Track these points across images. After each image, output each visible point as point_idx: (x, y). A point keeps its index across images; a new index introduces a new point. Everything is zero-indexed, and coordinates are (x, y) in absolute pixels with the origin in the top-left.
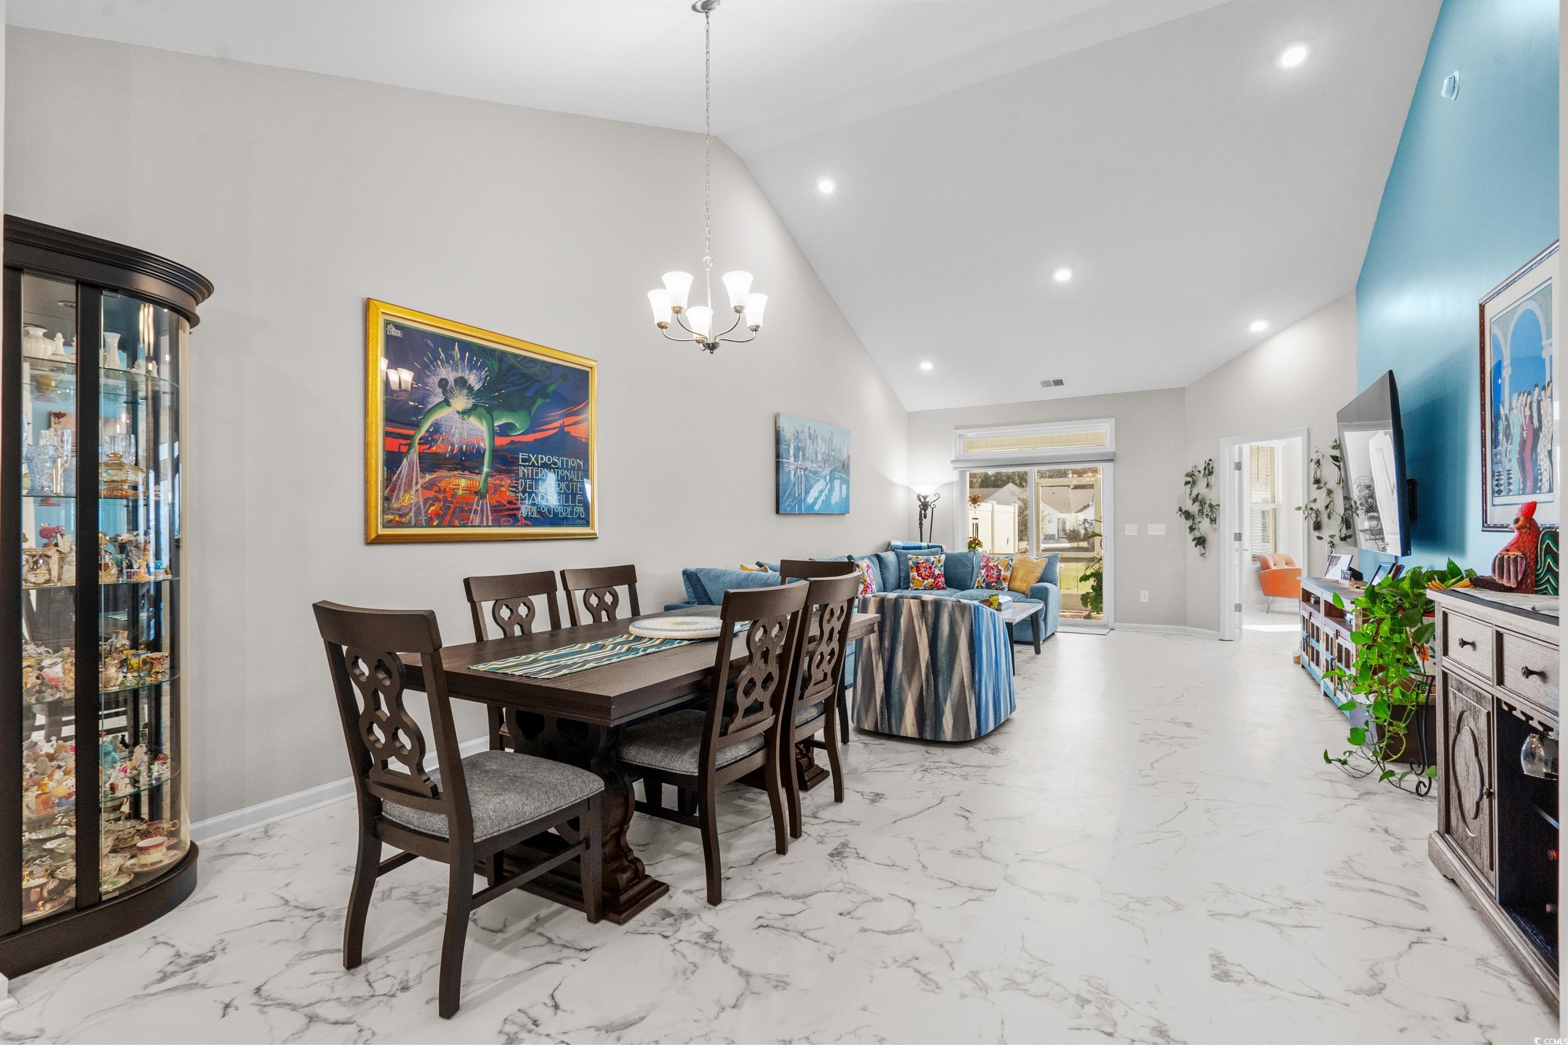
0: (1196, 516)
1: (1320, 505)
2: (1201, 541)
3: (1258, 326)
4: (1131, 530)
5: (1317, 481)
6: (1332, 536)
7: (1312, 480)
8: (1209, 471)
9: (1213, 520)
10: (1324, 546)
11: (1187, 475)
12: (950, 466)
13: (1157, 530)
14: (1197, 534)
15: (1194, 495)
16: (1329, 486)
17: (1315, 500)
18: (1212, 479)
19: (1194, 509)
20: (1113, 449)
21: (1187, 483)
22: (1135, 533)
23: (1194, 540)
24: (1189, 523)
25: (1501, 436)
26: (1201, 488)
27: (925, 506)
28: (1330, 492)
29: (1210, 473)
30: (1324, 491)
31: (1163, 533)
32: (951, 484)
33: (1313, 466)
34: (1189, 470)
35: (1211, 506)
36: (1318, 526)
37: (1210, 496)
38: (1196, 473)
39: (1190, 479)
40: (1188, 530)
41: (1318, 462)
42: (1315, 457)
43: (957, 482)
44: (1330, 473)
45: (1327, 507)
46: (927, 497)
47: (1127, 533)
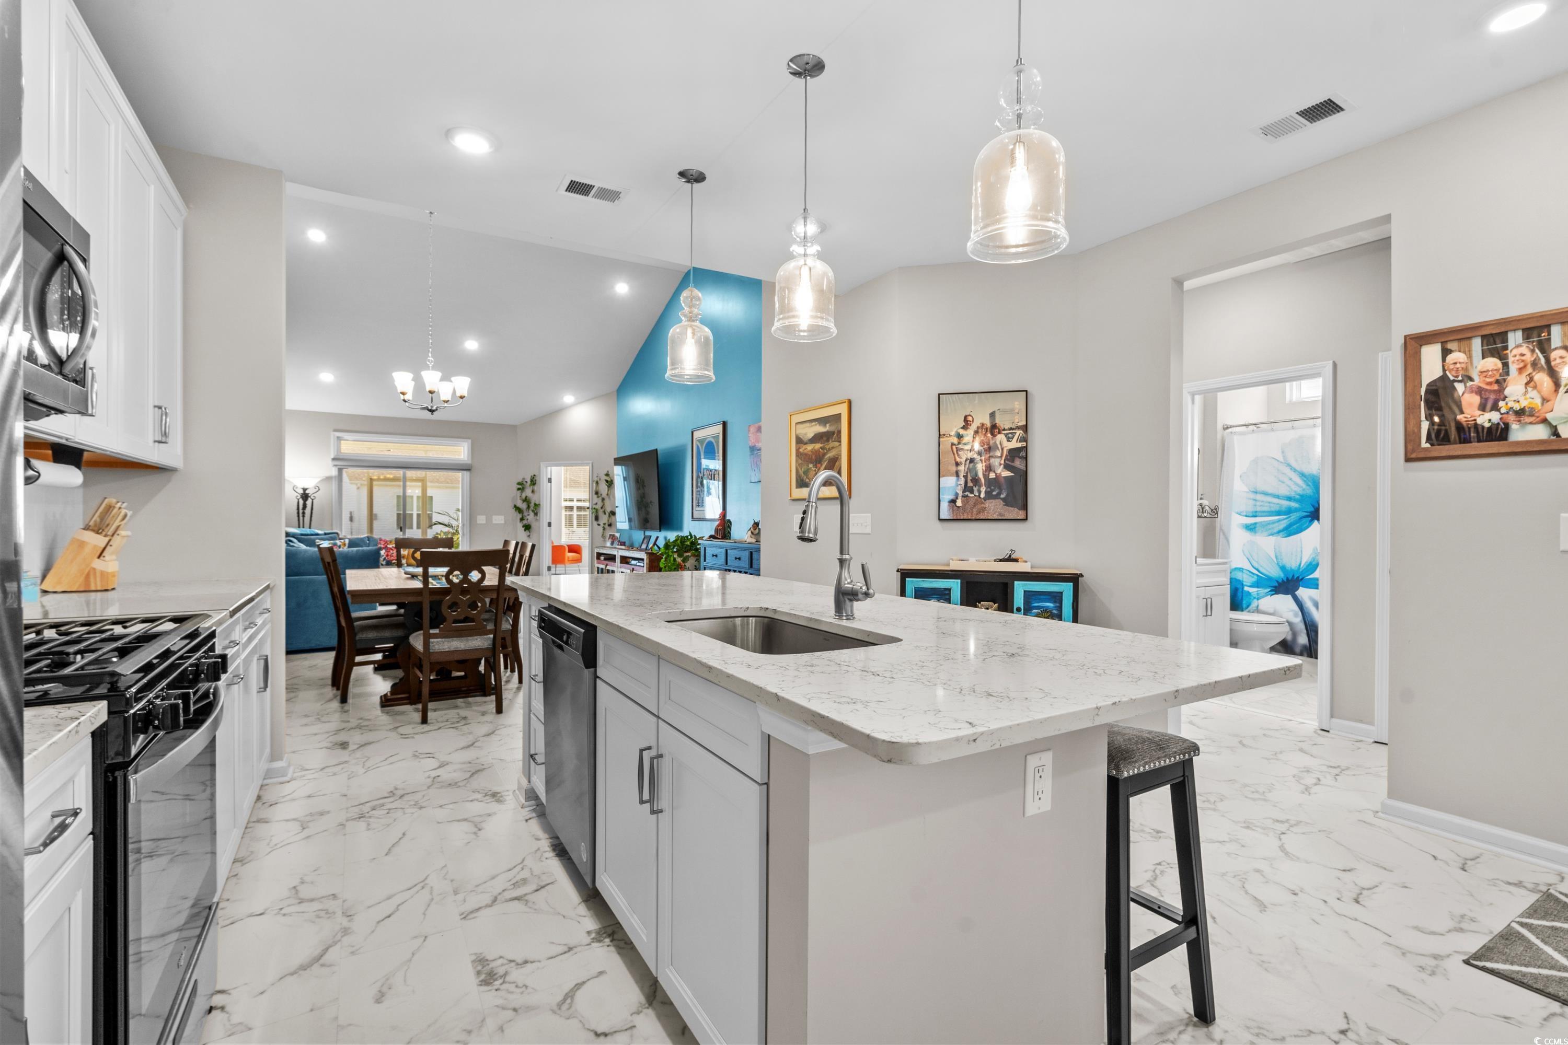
0: (525, 511)
1: (599, 507)
2: (527, 528)
3: (568, 399)
4: (481, 519)
5: (597, 493)
6: (604, 524)
7: (594, 493)
8: (533, 482)
9: (536, 514)
10: (601, 528)
11: (519, 484)
12: (330, 463)
13: (499, 519)
14: (525, 522)
15: (524, 498)
16: (603, 496)
17: (596, 504)
18: (536, 488)
19: (523, 506)
20: (470, 462)
21: (519, 489)
22: (484, 522)
23: (523, 527)
24: (520, 516)
25: (699, 484)
26: (528, 492)
27: (305, 496)
28: (603, 499)
29: (534, 484)
30: (600, 498)
31: (503, 522)
32: (328, 479)
33: (595, 485)
34: (520, 480)
35: (535, 505)
36: (597, 518)
37: (534, 499)
38: (525, 483)
39: (520, 487)
40: (519, 520)
41: (597, 483)
42: (596, 479)
43: (335, 477)
44: (603, 488)
45: (602, 508)
46: (306, 489)
47: (478, 522)
